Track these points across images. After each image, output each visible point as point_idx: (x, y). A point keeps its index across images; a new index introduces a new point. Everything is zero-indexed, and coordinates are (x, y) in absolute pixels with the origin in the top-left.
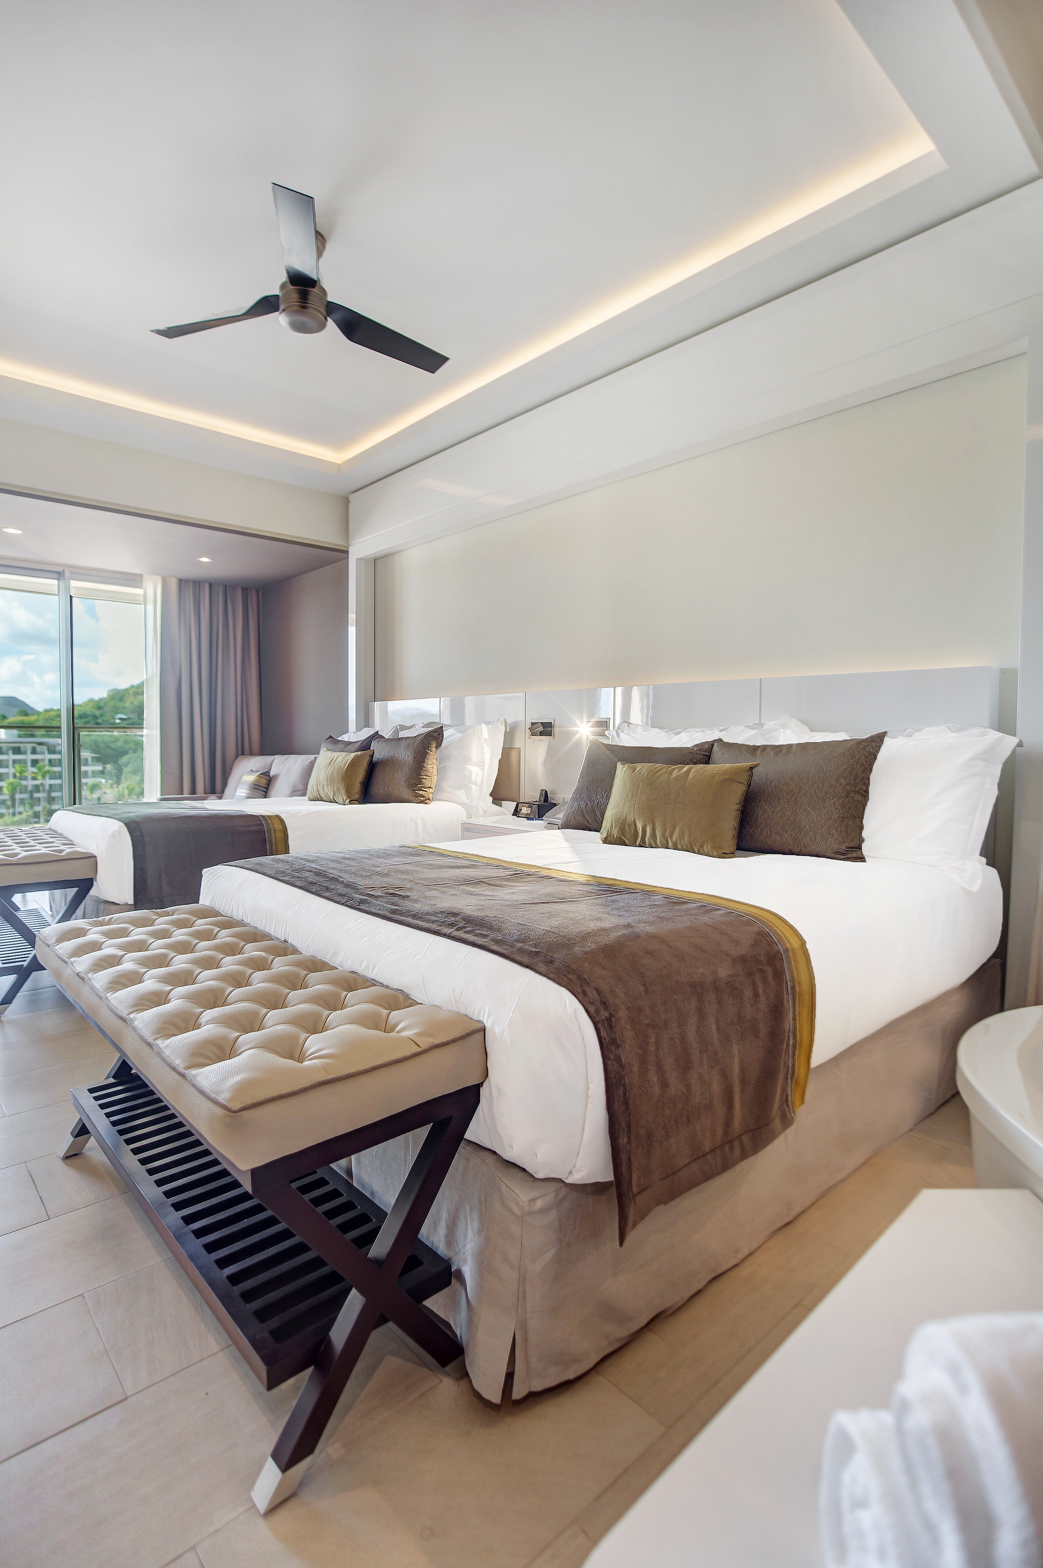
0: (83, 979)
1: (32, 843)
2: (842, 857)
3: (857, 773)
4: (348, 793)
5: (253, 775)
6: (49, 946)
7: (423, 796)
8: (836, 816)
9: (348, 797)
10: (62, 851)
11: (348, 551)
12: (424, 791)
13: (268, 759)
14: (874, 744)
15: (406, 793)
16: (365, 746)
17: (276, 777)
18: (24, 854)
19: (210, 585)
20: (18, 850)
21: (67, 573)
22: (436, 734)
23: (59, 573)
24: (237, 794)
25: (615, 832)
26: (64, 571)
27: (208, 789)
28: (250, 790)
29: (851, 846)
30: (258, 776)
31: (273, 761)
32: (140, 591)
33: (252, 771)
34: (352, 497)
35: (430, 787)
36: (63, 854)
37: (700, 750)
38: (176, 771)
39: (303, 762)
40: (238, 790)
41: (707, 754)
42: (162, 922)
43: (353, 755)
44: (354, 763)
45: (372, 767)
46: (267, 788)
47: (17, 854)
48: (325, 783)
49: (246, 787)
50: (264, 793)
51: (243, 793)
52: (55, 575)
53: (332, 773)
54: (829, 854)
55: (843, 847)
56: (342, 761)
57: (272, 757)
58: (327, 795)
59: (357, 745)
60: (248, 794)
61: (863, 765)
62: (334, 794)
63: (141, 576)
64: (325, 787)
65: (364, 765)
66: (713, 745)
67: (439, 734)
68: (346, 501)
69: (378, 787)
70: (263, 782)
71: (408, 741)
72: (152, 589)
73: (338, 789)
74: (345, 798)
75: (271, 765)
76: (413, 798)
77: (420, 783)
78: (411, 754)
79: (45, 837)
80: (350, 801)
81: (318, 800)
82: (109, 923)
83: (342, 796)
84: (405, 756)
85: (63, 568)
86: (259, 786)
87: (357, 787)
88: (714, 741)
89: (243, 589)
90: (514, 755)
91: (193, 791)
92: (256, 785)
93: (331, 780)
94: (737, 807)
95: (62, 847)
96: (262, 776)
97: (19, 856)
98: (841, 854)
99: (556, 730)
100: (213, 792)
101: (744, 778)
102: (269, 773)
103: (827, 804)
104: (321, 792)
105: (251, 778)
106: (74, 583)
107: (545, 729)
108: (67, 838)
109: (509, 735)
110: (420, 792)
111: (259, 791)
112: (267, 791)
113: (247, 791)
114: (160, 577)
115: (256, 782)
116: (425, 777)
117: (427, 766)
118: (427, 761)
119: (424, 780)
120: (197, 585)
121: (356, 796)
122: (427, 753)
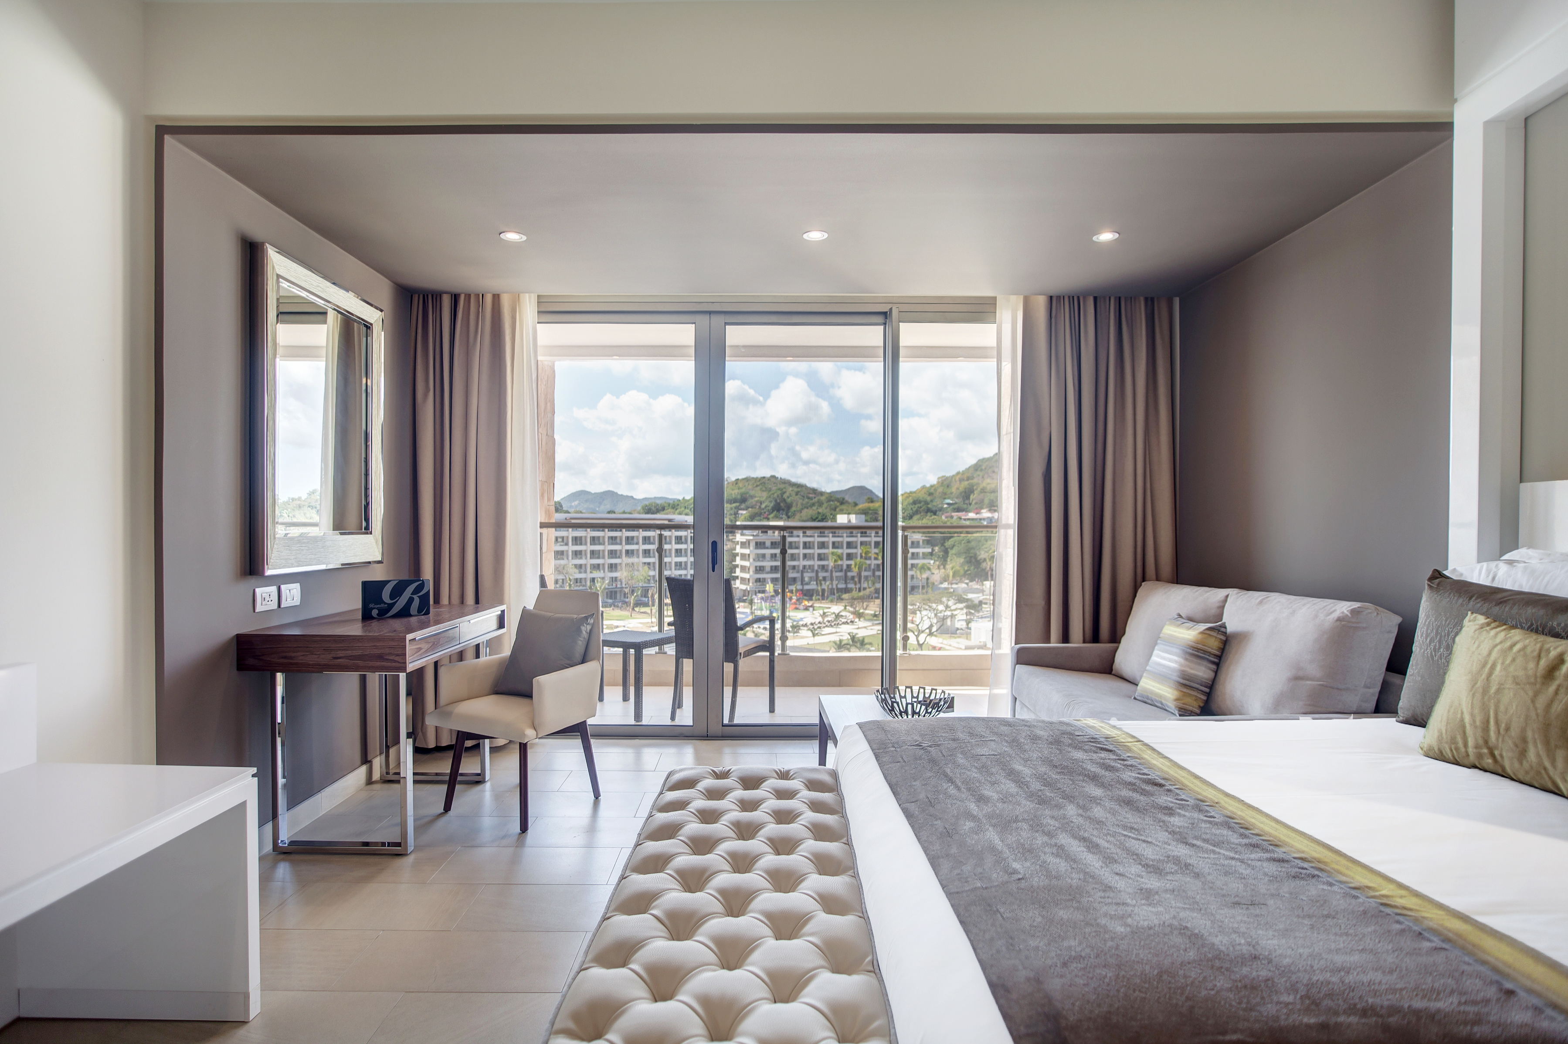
5: (1185, 627)
17: (1241, 637)
21: (895, 310)
23: (885, 314)
24: (1154, 658)
26: (891, 309)
28: (1186, 659)
30: (1202, 633)
31: (1225, 602)
33: (1180, 616)
38: (1040, 602)
39: (1316, 616)
40: (1156, 652)
46: (1220, 657)
50: (1214, 667)
51: (1170, 660)
52: (880, 319)
57: (1221, 593)
60: (1181, 665)
63: (995, 298)
70: (1213, 644)
75: (1223, 607)
85: (889, 306)
86: (1205, 652)
92: (1198, 650)
96: (1212, 633)
102: (1223, 626)
105: (1186, 634)
106: (897, 329)
111: (1205, 663)
112: (1218, 665)
113: (1182, 661)
114: (1021, 298)
115: (1200, 646)
120: (1075, 302)
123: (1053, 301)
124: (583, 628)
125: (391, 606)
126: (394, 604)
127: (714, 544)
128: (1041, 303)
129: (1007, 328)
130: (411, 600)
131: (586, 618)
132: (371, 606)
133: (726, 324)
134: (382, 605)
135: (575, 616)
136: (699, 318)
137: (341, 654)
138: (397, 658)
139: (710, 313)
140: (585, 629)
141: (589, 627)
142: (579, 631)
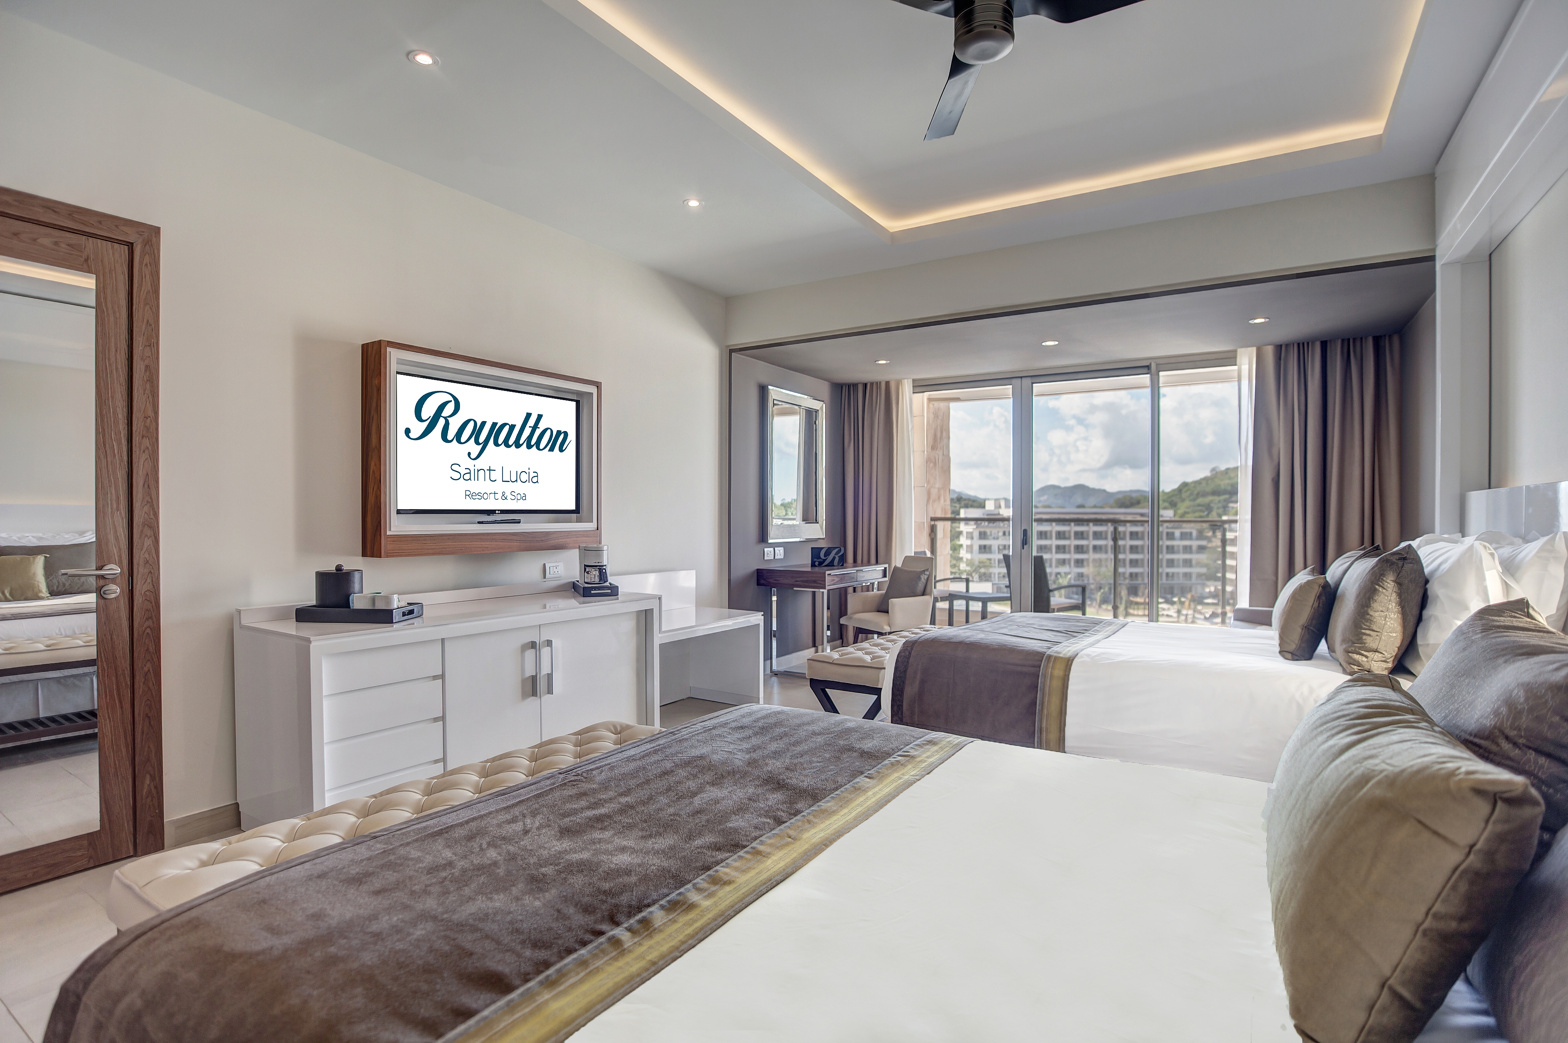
7: (1359, 665)
11: (1433, 256)
12: (1363, 655)
19: (1324, 344)
23: (1147, 367)
32: (1235, 368)
34: (1438, 171)
35: (1376, 651)
63: (1235, 350)
68: (1430, 180)
85: (1151, 361)
89: (1375, 339)
106: (1164, 374)
110: (1356, 657)
114: (1255, 350)
116: (1368, 632)
117: (1371, 613)
118: (1375, 605)
119: (1364, 637)
120: (1302, 346)
121: (1292, 647)
122: (1376, 590)
123: (1280, 349)
124: (926, 574)
125: (824, 560)
126: (826, 559)
127: (1025, 532)
128: (1269, 351)
129: (1245, 368)
130: (834, 558)
131: (924, 571)
132: (815, 560)
133: (1034, 382)
134: (820, 560)
136: (1014, 381)
137: (798, 579)
138: (822, 582)
139: (1024, 376)
140: (924, 578)
141: (926, 577)
142: (919, 578)
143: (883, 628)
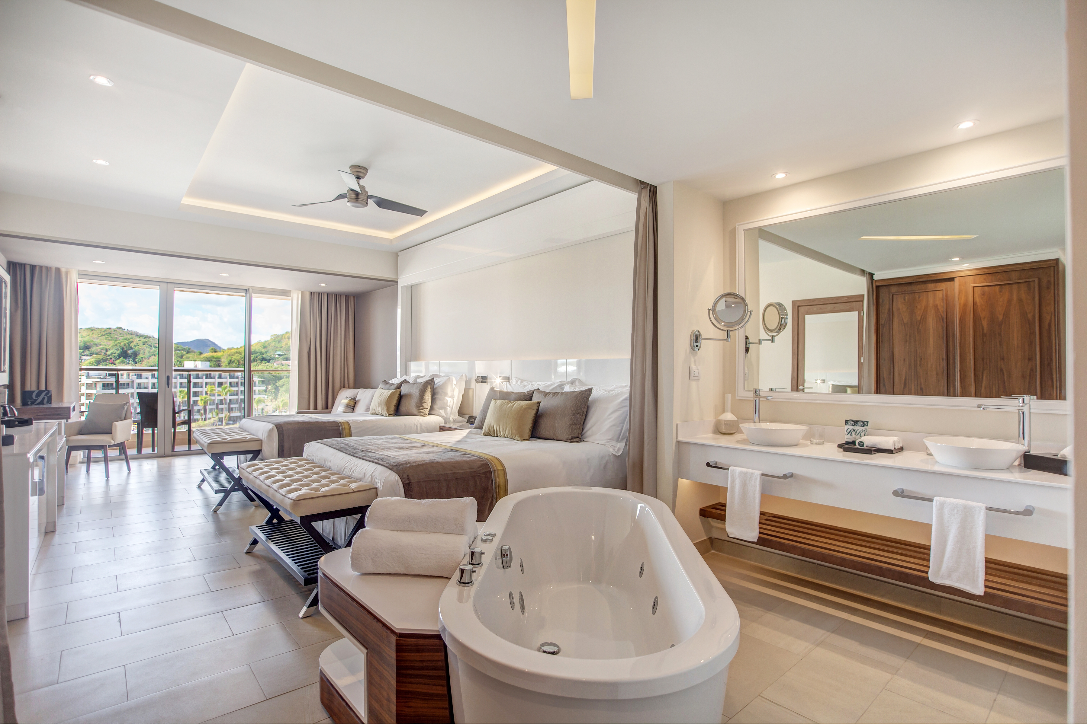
0: (256, 478)
1: (232, 434)
2: (570, 441)
3: (578, 405)
4: (388, 410)
5: (347, 400)
6: (244, 469)
7: (423, 413)
8: (568, 424)
9: (388, 413)
10: (247, 438)
11: (397, 281)
12: (424, 410)
13: (356, 390)
14: (586, 393)
15: (415, 411)
16: (399, 387)
17: (359, 401)
18: (229, 439)
19: (328, 294)
20: (227, 437)
21: (251, 290)
22: (430, 381)
23: (246, 290)
24: (338, 410)
25: (487, 431)
26: (249, 289)
27: (324, 406)
28: (345, 408)
29: (574, 436)
30: (349, 400)
31: (358, 392)
32: (290, 298)
33: (347, 397)
34: (400, 254)
35: (427, 408)
36: (247, 439)
37: (528, 394)
38: (307, 397)
39: (370, 393)
40: (339, 408)
41: (531, 395)
42: (286, 462)
43: (391, 391)
44: (391, 396)
45: (401, 397)
46: (354, 407)
47: (227, 439)
48: (378, 406)
49: (343, 406)
50: (352, 410)
51: (341, 409)
52: (245, 291)
53: (381, 401)
54: (565, 440)
55: (570, 437)
56: (386, 394)
57: (359, 389)
58: (378, 412)
59: (396, 386)
60: (343, 410)
61: (581, 402)
62: (381, 411)
63: (290, 291)
64: (378, 407)
65: (396, 397)
66: (534, 391)
67: (432, 382)
68: (396, 255)
69: (403, 408)
70: (352, 403)
71: (418, 384)
72: (296, 297)
73: (383, 409)
74: (386, 413)
75: (358, 394)
76: (418, 414)
77: (422, 406)
78: (418, 391)
79: (238, 431)
80: (388, 415)
81: (375, 414)
82: (266, 462)
83: (385, 413)
84: (415, 392)
85: (248, 287)
86: (349, 405)
87: (392, 408)
88: (535, 390)
89: (346, 296)
90: (470, 392)
91: (316, 408)
92: (348, 405)
93: (380, 404)
94: (532, 419)
95: (247, 436)
96: (352, 400)
97: (228, 440)
98: (570, 440)
99: (488, 380)
100: (327, 408)
101: (535, 408)
102: (356, 399)
103: (565, 418)
104: (376, 410)
105: (346, 401)
106: (253, 295)
107: (484, 379)
108: (248, 432)
109: (468, 382)
110: (422, 411)
111: (349, 408)
112: (353, 409)
113: (343, 408)
114: (300, 292)
115: (348, 404)
116: (424, 403)
117: (425, 398)
118: (425, 395)
119: (423, 405)
120: (320, 294)
121: (392, 412)
122: (426, 391)
123: (313, 295)
124: (125, 407)
125: (36, 400)
126: (37, 399)
128: (307, 294)
130: (44, 398)
131: (126, 403)
132: (28, 400)
133: (175, 287)
134: (32, 400)
135: (121, 403)
136: (161, 284)
139: (167, 282)
140: (126, 407)
141: (127, 407)
142: (124, 408)
143: (111, 442)
